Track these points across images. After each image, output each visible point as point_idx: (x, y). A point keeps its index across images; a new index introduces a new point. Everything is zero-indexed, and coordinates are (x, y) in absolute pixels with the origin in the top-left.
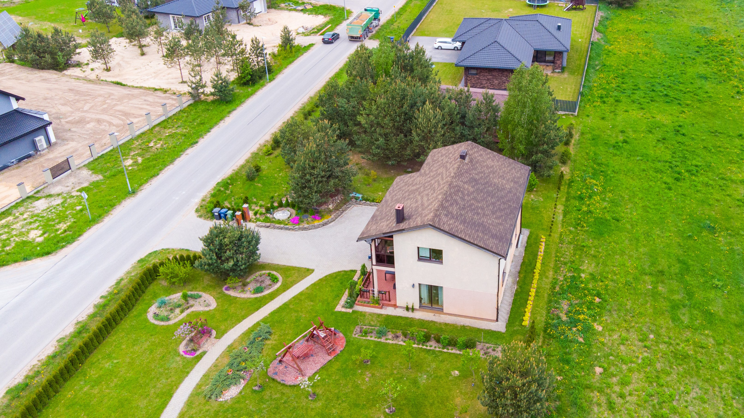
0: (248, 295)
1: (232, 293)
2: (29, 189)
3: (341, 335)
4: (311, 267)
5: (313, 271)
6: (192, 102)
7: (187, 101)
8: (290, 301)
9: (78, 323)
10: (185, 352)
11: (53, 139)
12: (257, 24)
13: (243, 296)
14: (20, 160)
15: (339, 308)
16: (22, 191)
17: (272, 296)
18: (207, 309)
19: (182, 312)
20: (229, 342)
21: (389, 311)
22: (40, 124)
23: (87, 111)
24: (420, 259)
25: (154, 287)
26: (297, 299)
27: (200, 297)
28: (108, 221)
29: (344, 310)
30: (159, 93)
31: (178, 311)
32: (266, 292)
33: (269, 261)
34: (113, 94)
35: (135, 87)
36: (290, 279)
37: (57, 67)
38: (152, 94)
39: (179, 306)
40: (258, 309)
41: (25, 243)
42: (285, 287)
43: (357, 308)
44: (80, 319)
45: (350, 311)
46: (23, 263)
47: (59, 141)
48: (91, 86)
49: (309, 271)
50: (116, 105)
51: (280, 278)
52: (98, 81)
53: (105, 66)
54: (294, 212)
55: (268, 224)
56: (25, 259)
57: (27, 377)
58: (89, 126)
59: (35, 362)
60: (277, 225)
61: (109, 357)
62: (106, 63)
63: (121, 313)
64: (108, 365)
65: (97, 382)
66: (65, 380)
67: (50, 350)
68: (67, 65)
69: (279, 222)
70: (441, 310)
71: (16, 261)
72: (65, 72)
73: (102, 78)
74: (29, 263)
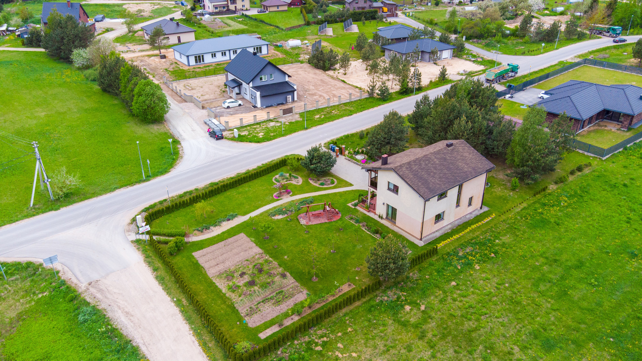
0: (317, 185)
1: (311, 182)
2: (272, 116)
3: (340, 215)
4: (353, 184)
5: (353, 185)
6: (367, 97)
7: (366, 95)
9: (248, 170)
10: (275, 196)
11: (296, 99)
12: (440, 64)
13: (315, 184)
14: (278, 105)
15: (350, 205)
16: (268, 116)
17: (325, 189)
18: (296, 184)
19: (286, 181)
20: (293, 199)
21: (371, 215)
22: (293, 90)
23: (320, 91)
24: (389, 189)
25: (284, 168)
26: (335, 194)
27: (297, 178)
28: (288, 137)
29: (351, 206)
30: (357, 90)
31: (285, 180)
32: (325, 186)
33: (337, 175)
34: (336, 85)
35: (349, 84)
36: (340, 185)
37: (324, 68)
38: (353, 89)
39: (287, 179)
41: (255, 136)
42: (334, 188)
43: (358, 208)
44: (250, 169)
45: (353, 207)
46: (248, 143)
47: (298, 101)
48: (331, 80)
49: (351, 185)
50: (334, 90)
51: (336, 183)
52: (338, 79)
53: (344, 72)
54: (366, 157)
55: (350, 159)
56: (250, 142)
57: (219, 181)
58: (315, 97)
59: (225, 177)
60: (354, 161)
61: (250, 187)
62: (345, 71)
63: (264, 172)
64: (247, 189)
65: (239, 193)
66: (231, 188)
67: (232, 176)
68: (329, 69)
69: (356, 160)
70: (394, 223)
71: (247, 142)
72: (327, 72)
73: (339, 78)
74: (250, 143)
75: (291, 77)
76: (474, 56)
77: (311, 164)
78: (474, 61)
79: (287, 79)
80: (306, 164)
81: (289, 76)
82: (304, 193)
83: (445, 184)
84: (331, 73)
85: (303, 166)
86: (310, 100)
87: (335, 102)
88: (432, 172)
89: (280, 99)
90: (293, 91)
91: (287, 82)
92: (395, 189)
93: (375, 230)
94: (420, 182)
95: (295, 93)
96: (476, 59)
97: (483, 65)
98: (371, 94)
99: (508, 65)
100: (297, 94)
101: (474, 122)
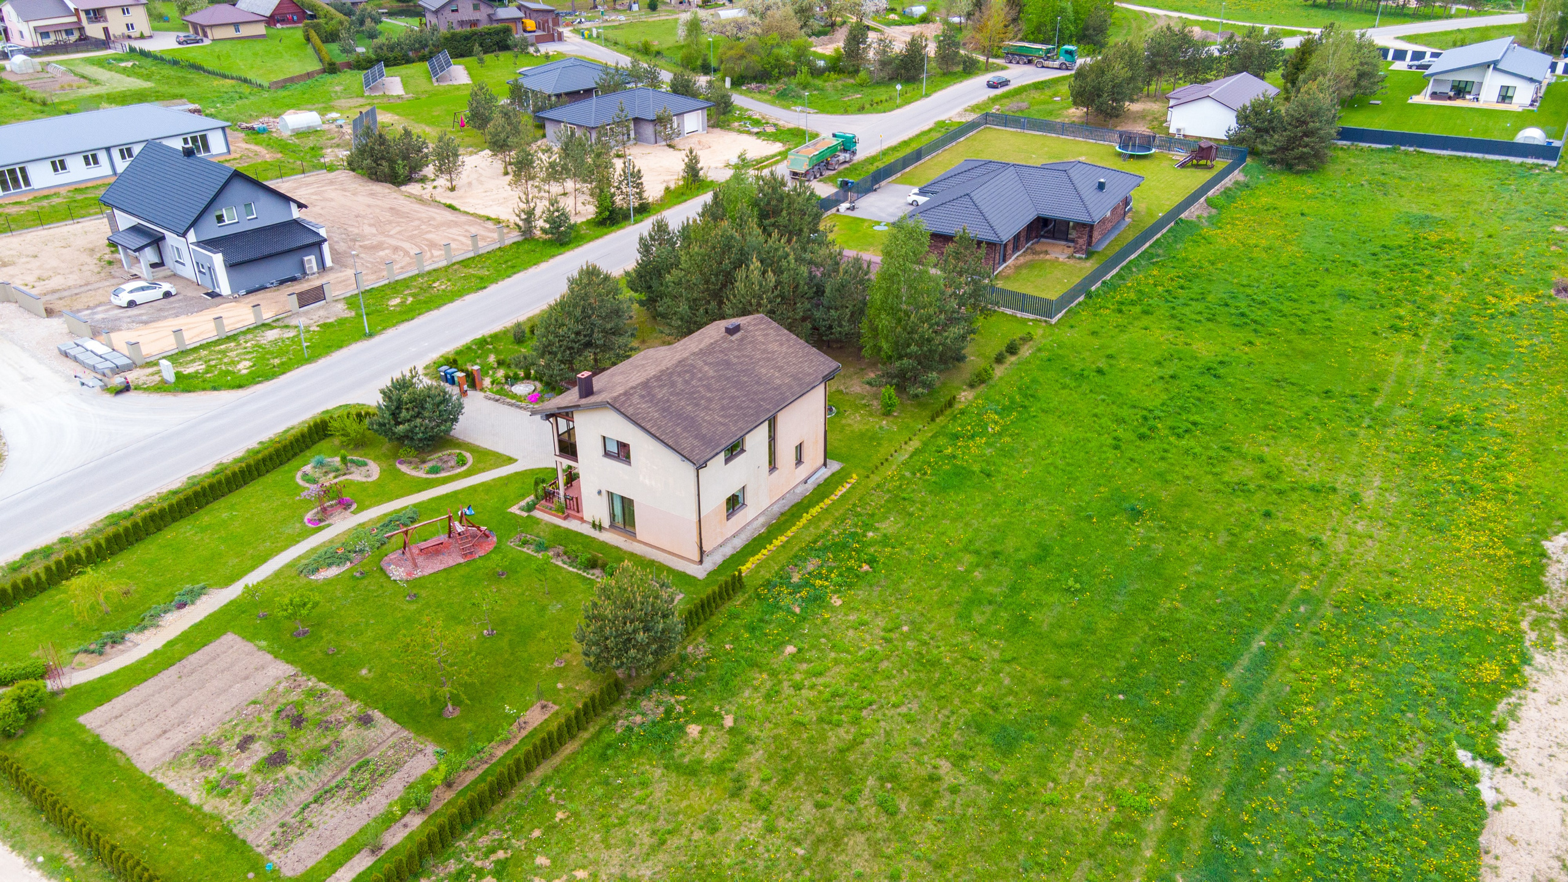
0: (421, 474)
1: (403, 468)
2: (267, 315)
3: (495, 539)
4: (515, 457)
5: (516, 460)
6: (520, 239)
7: (514, 236)
8: (464, 490)
9: (221, 464)
10: (309, 521)
11: (329, 262)
12: (681, 147)
13: (415, 473)
14: (282, 282)
15: (515, 510)
16: (258, 315)
17: (445, 481)
18: (364, 480)
19: (335, 477)
20: (361, 521)
21: (573, 525)
22: (316, 239)
23: (391, 236)
24: (607, 454)
25: (324, 445)
26: (473, 489)
27: (366, 464)
28: (322, 362)
29: (518, 512)
30: (490, 225)
31: (332, 475)
32: (443, 474)
33: (470, 441)
34: (434, 219)
35: (467, 213)
36: (481, 465)
37: (395, 179)
38: (480, 224)
39: (337, 470)
40: (420, 491)
41: (228, 373)
42: (469, 474)
43: (537, 514)
44: (225, 461)
45: (525, 514)
46: (210, 393)
47: (337, 267)
48: (417, 207)
49: (511, 460)
50: (430, 232)
51: (470, 461)
52: (434, 202)
53: (449, 184)
54: (539, 386)
55: (498, 397)
56: (215, 389)
57: (136, 507)
58: (381, 253)
59: (154, 494)
60: (508, 400)
61: (231, 507)
62: (451, 180)
63: (268, 463)
64: (224, 515)
65: (204, 530)
66: (172, 519)
67: (176, 485)
68: (409, 180)
69: (515, 396)
70: (632, 535)
71: (204, 389)
72: (403, 188)
73: (438, 199)
74: (216, 393)
75: (306, 207)
76: (757, 123)
77: (398, 423)
78: (757, 133)
79: (296, 213)
80: (384, 425)
81: (301, 206)
82: (390, 500)
83: (736, 422)
84: (414, 188)
85: (376, 431)
86: (368, 262)
87: (436, 260)
88: (702, 398)
89: (285, 267)
90: (317, 245)
91: (296, 222)
92: (623, 452)
93: (589, 560)
94: (679, 424)
95: (326, 247)
96: (760, 129)
97: (779, 141)
98: (527, 231)
99: (834, 136)
100: (332, 249)
101: (778, 272)
